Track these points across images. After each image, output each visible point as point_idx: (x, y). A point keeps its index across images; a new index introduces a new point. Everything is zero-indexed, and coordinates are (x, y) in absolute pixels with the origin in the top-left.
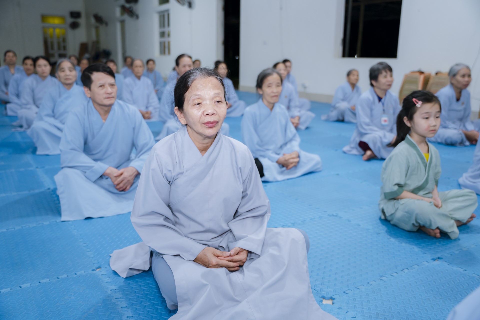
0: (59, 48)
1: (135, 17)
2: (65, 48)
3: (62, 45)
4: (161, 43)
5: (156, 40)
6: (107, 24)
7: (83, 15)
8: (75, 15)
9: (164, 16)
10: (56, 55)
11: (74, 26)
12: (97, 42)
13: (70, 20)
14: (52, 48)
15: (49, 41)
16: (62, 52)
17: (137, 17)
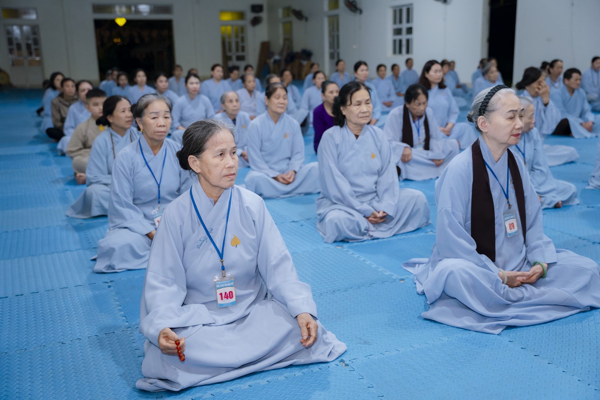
0: (237, 50)
1: (358, 12)
2: (243, 49)
3: (240, 44)
4: (395, 41)
5: (390, 37)
6: (306, 19)
7: (265, 8)
8: (257, 8)
9: (401, 11)
10: (234, 58)
11: (256, 21)
12: (288, 40)
13: (250, 16)
14: (230, 50)
15: (227, 40)
16: (240, 54)
17: (361, 12)
